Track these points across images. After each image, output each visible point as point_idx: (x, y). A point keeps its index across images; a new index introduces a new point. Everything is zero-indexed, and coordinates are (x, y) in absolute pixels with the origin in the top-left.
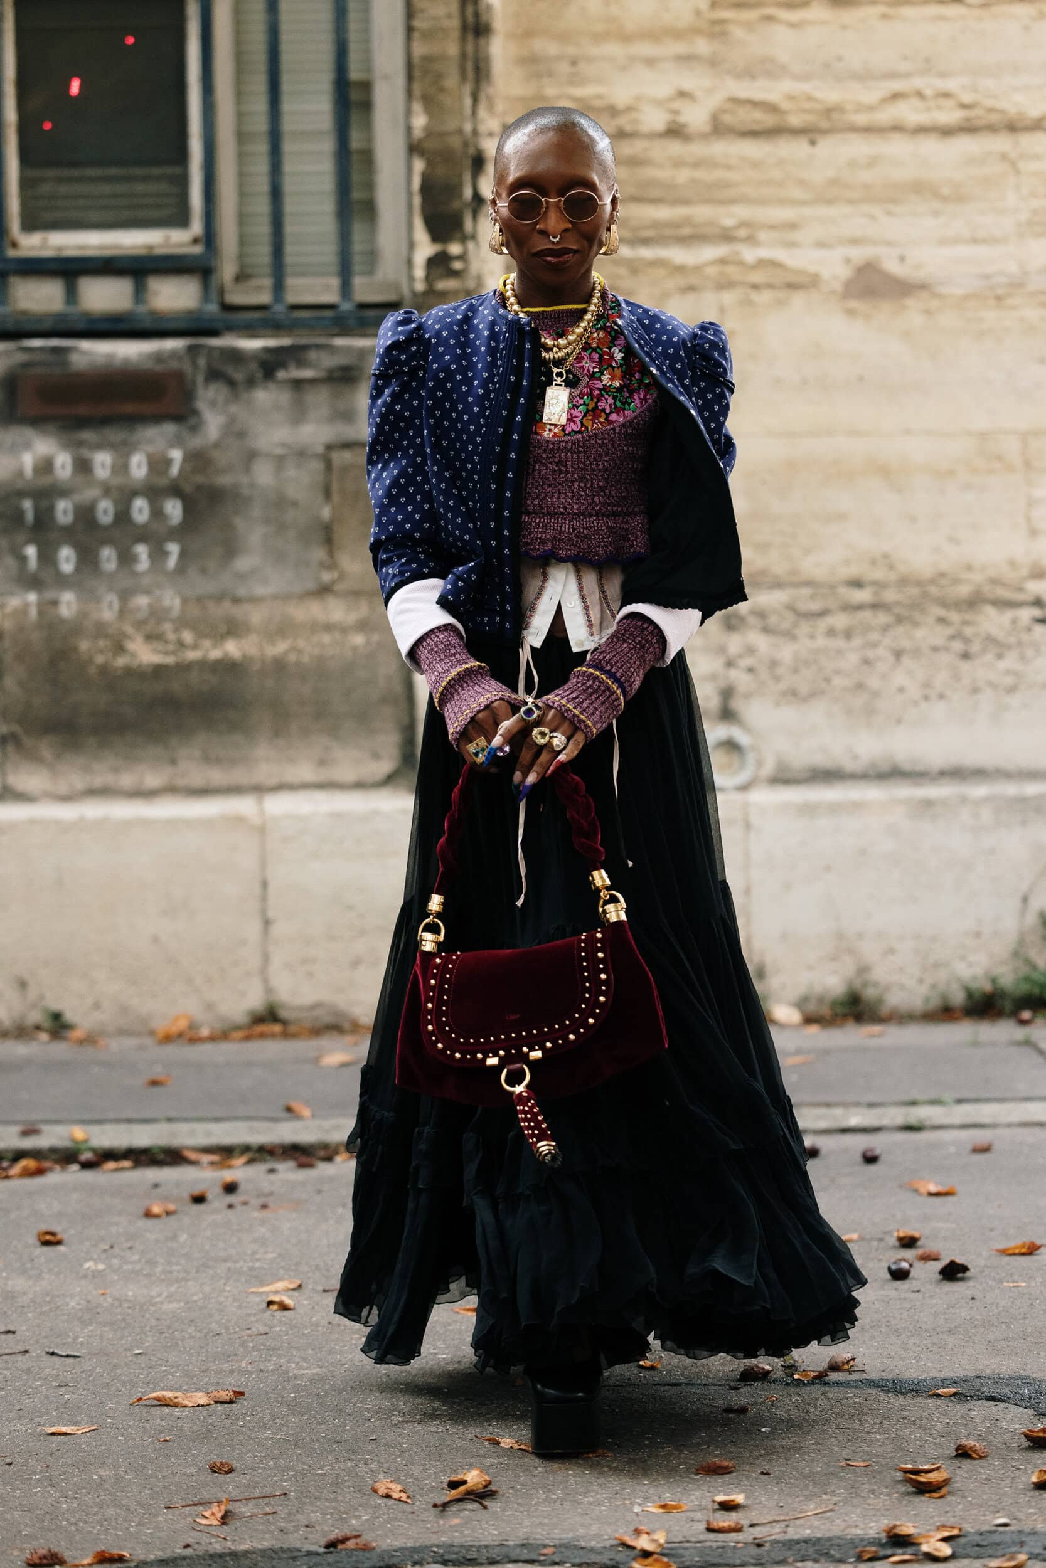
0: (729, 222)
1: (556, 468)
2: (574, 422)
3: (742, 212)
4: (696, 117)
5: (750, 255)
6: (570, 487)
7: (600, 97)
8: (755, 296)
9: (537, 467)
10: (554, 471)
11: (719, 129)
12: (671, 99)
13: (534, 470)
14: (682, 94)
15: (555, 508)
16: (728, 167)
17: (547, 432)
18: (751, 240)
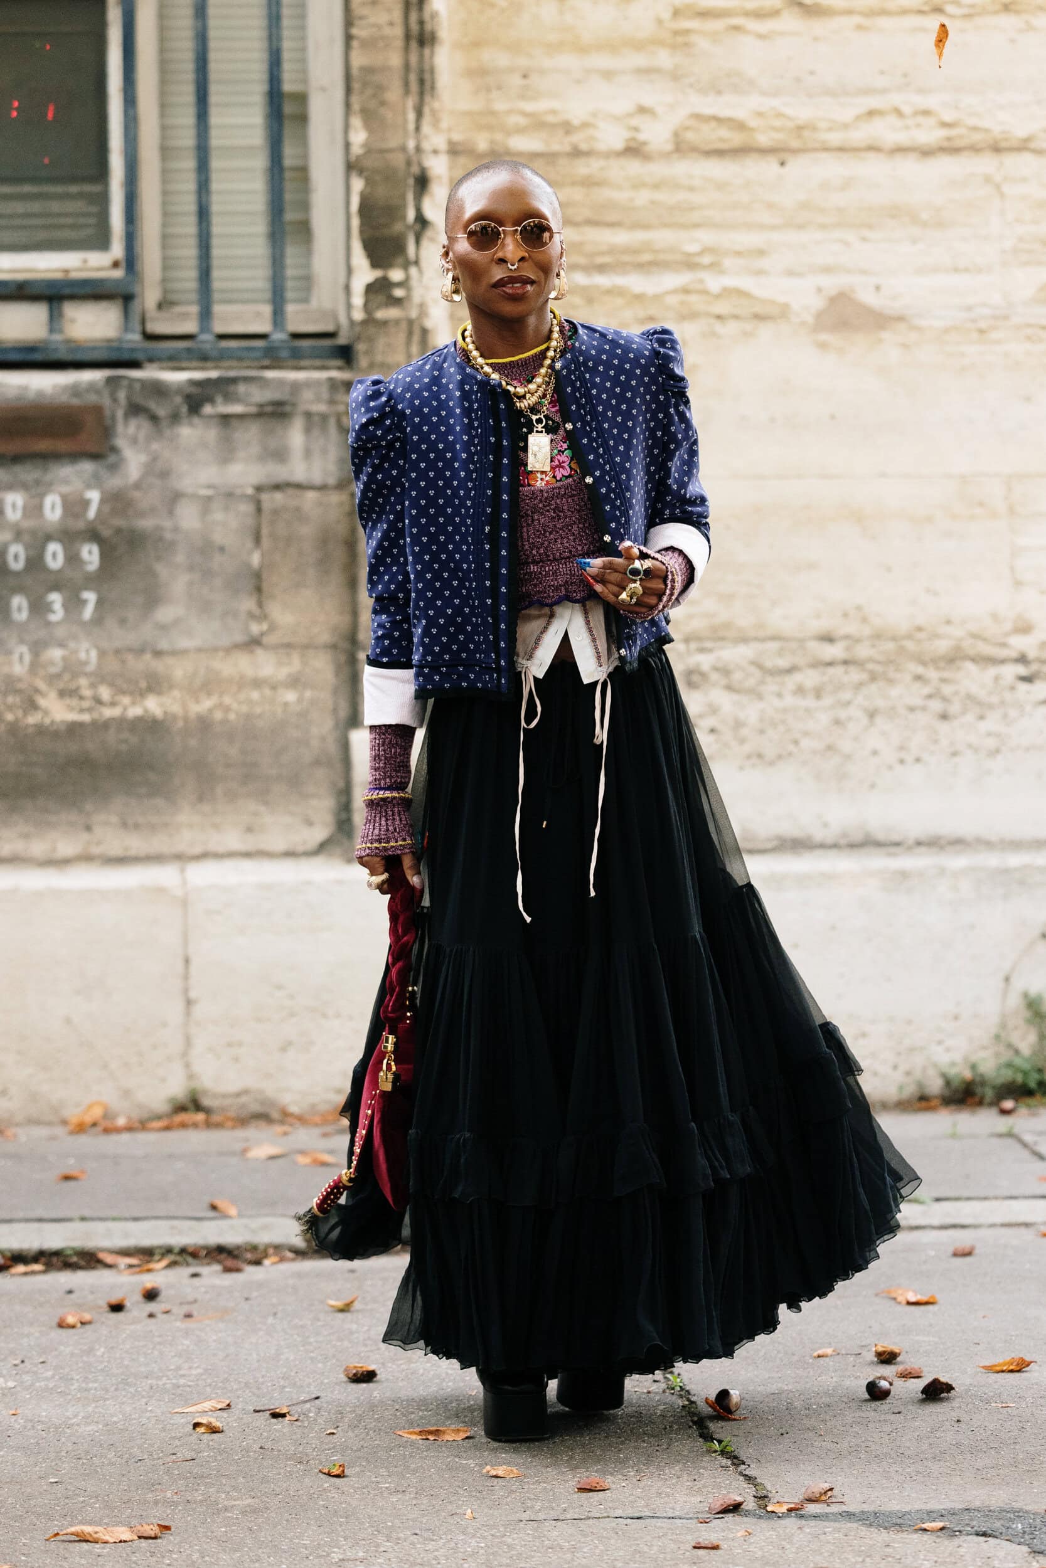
0: (692, 248)
1: (554, 515)
2: (563, 467)
3: (706, 237)
4: (656, 134)
5: (714, 283)
6: (570, 530)
7: (554, 112)
8: (718, 327)
9: (536, 517)
10: (553, 518)
11: (681, 147)
12: (630, 115)
13: (533, 520)
14: (642, 110)
15: (561, 554)
16: (691, 189)
17: (540, 481)
18: (715, 267)
